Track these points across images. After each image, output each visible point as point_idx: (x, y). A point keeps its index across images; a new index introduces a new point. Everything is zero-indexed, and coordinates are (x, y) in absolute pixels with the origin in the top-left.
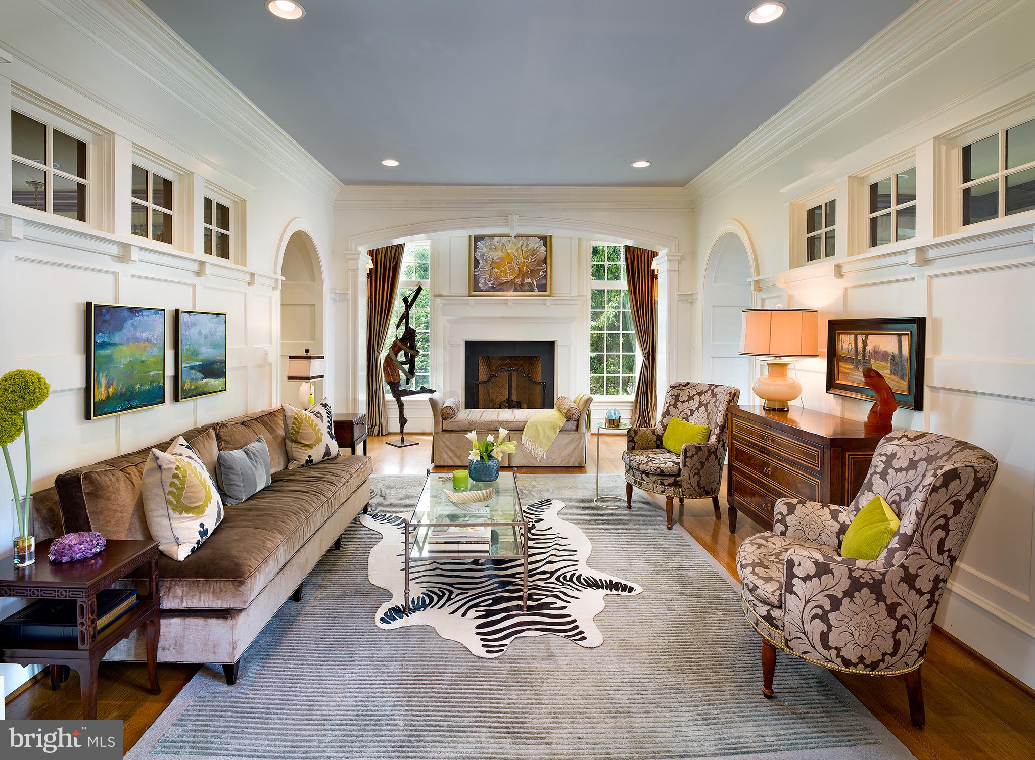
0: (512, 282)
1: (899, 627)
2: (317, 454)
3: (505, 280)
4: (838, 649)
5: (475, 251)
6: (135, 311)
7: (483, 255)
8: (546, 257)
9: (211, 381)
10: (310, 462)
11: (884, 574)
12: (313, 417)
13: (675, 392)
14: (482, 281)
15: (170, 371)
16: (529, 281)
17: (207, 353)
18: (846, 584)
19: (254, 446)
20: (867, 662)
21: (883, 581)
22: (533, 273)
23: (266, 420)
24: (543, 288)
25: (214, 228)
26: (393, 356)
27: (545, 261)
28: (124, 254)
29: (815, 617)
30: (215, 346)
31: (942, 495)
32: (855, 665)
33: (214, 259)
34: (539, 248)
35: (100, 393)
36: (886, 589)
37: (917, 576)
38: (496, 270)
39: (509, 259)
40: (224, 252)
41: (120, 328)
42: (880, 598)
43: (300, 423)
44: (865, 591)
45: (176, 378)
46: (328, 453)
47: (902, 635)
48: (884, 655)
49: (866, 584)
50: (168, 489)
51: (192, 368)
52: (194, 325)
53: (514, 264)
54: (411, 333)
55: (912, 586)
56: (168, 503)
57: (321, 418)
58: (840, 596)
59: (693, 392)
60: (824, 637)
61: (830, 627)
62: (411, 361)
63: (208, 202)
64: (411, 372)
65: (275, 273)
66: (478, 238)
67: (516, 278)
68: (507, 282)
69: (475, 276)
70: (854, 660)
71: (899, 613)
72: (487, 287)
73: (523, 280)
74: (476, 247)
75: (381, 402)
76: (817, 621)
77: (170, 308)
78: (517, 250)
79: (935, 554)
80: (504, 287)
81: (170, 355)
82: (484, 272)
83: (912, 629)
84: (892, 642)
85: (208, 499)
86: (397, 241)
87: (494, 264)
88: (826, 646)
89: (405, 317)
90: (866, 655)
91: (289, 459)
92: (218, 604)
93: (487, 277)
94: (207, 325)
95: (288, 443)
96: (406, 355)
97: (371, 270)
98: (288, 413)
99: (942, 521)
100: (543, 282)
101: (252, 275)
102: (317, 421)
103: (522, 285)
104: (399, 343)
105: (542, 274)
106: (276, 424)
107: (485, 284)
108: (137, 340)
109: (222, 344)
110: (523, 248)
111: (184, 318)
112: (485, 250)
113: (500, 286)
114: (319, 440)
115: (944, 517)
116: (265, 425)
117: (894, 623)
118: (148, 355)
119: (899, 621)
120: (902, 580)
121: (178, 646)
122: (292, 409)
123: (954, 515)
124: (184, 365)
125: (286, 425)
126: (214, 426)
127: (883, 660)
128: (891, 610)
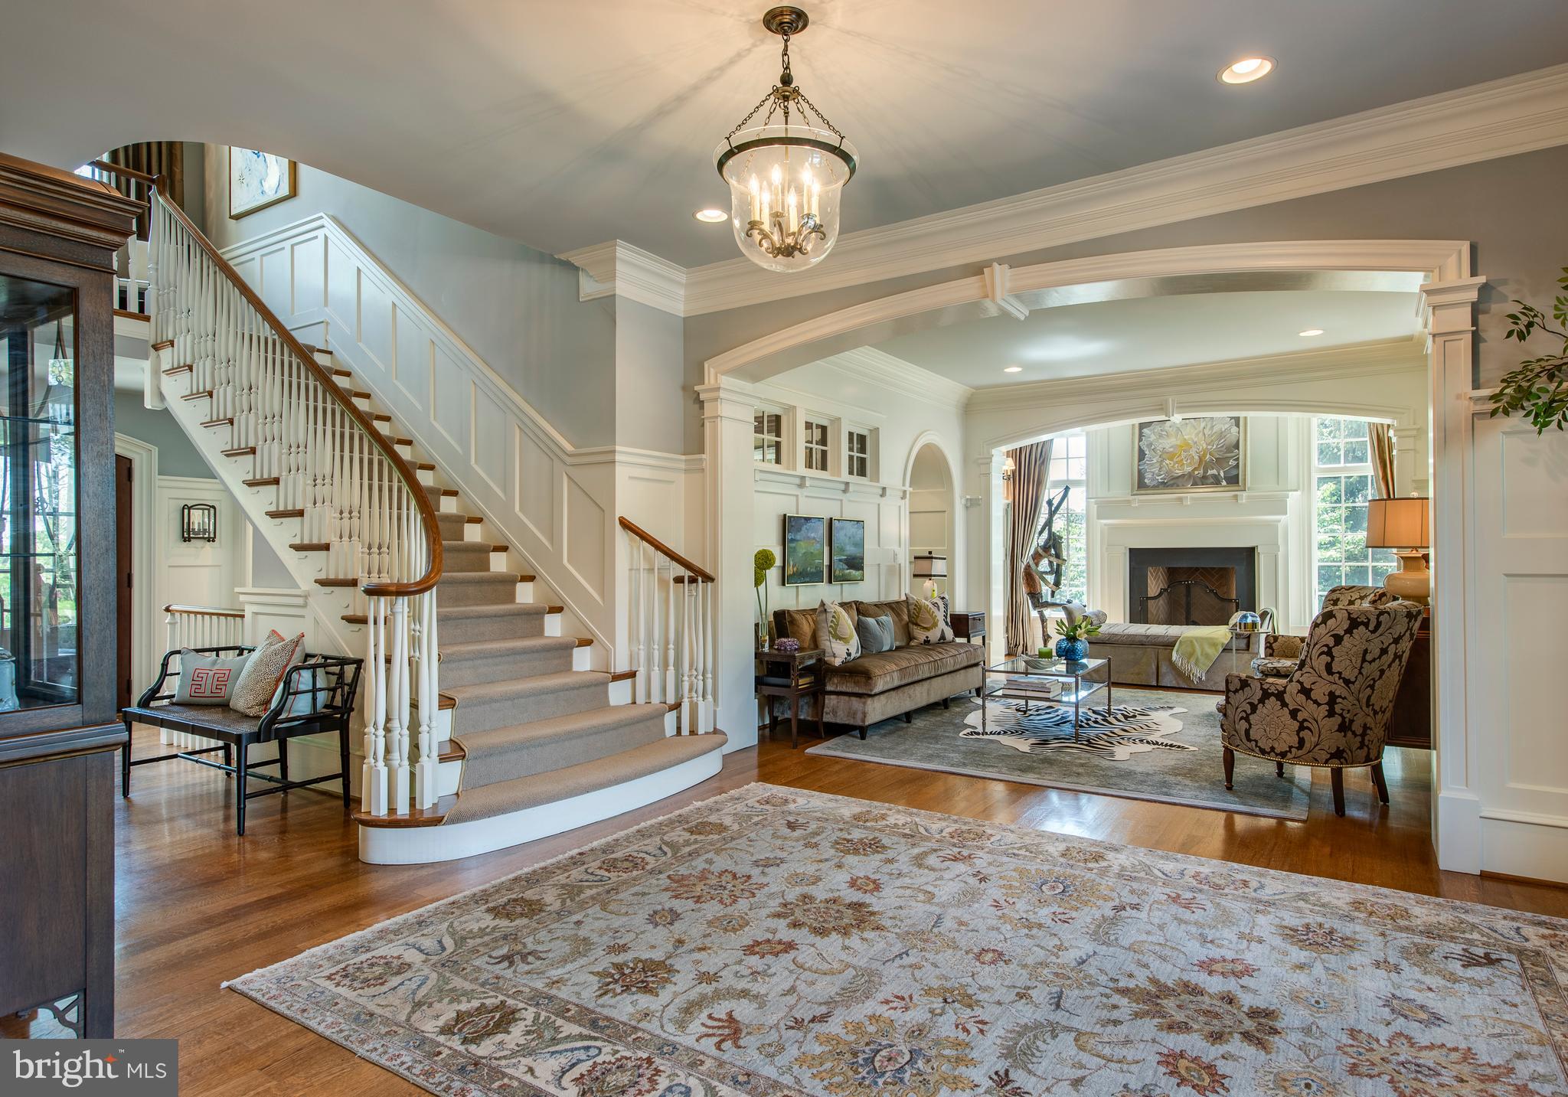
0: (1190, 474)
1: (1302, 728)
2: (934, 635)
3: (1180, 473)
4: (1256, 741)
5: (1140, 440)
6: (807, 519)
7: (1151, 444)
8: (1238, 441)
9: (853, 572)
10: (927, 642)
11: (1285, 687)
12: (931, 606)
13: (1335, 596)
14: (1148, 476)
15: (826, 562)
16: (1214, 472)
17: (851, 550)
18: (1259, 694)
19: (883, 618)
20: (1278, 751)
21: (1284, 692)
22: (1220, 462)
23: (893, 607)
24: (1233, 480)
25: (856, 454)
26: (1033, 566)
27: (1237, 446)
28: (802, 482)
29: (1242, 718)
30: (856, 545)
31: (1322, 630)
32: (1269, 753)
33: (855, 479)
34: (1228, 430)
35: (790, 570)
36: (1287, 698)
37: (1311, 690)
38: (1168, 462)
39: (1186, 446)
40: (862, 472)
41: (799, 530)
42: (1284, 704)
43: (920, 609)
44: (1273, 699)
45: (830, 567)
46: (943, 637)
47: (1304, 734)
48: (1291, 747)
49: (1273, 694)
50: (830, 624)
51: (840, 560)
52: (842, 528)
53: (1193, 452)
54: (1055, 540)
55: (1308, 697)
56: (830, 632)
57: (938, 608)
58: (1256, 702)
59: (1356, 596)
60: (1247, 732)
61: (1250, 725)
62: (1058, 573)
63: (851, 434)
64: (1057, 584)
65: (904, 485)
66: (1142, 426)
67: (1195, 469)
68: (1183, 476)
69: (1139, 471)
70: (1268, 749)
71: (1300, 716)
72: (1155, 483)
73: (1205, 471)
74: (1141, 435)
75: (1026, 619)
76: (1243, 721)
77: (826, 516)
78: (1197, 434)
79: (1324, 674)
80: (1179, 482)
81: (826, 549)
82: (1152, 465)
83: (1315, 731)
84: (1296, 739)
85: (851, 637)
86: (1044, 438)
87: (1166, 455)
88: (1249, 740)
89: (1049, 523)
90: (1276, 746)
91: (910, 637)
92: (857, 690)
93: (1156, 470)
94: (851, 529)
95: (911, 625)
96: (1051, 563)
97: (1014, 472)
98: (911, 601)
100: (1234, 472)
101: (884, 489)
102: (934, 609)
103: (1204, 477)
104: (1040, 551)
105: (1232, 463)
106: (902, 610)
107: (1153, 480)
108: (809, 538)
109: (860, 544)
110: (1206, 431)
111: (835, 524)
112: (1153, 437)
113: (1171, 483)
114: (935, 625)
115: (1328, 646)
116: (893, 609)
117: (1296, 725)
118: (814, 548)
119: (1301, 723)
120: (1299, 692)
121: (834, 712)
122: (915, 597)
123: (1336, 645)
124: (835, 558)
125: (909, 611)
126: (856, 602)
127: (1290, 751)
128: (1294, 714)
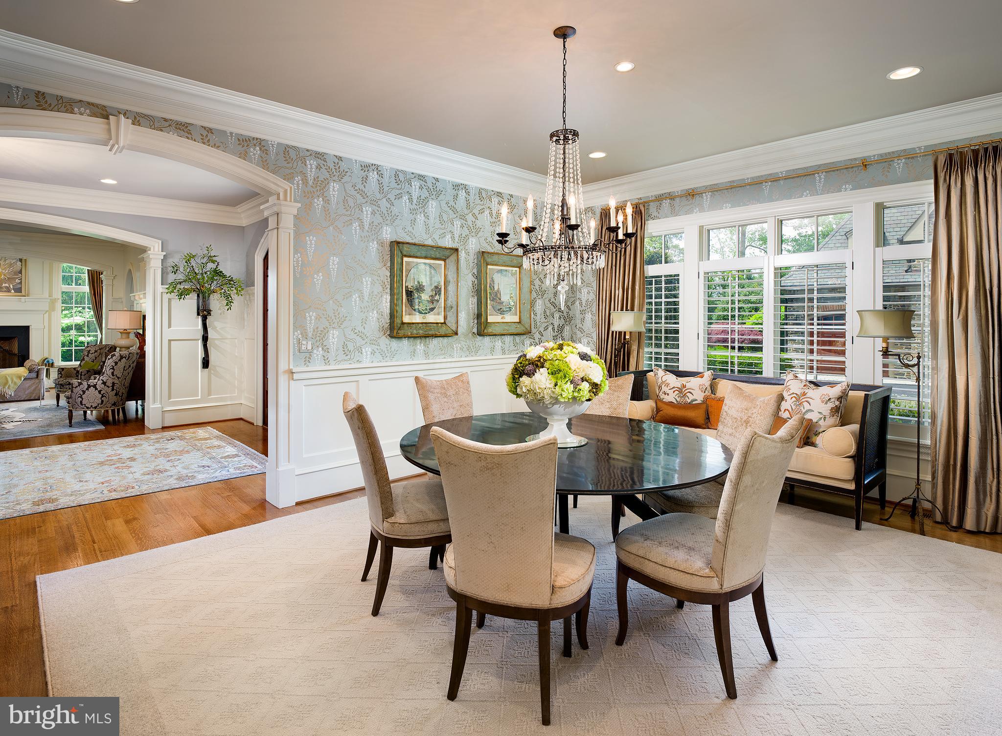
1: (103, 396)
4: (85, 405)
8: (21, 270)
18: (86, 387)
21: (96, 384)
22: (10, 280)
24: (19, 290)
27: (20, 272)
36: (97, 386)
37: (106, 382)
42: (96, 389)
44: (92, 388)
49: (92, 386)
55: (105, 385)
58: (85, 390)
60: (81, 402)
61: (82, 399)
70: (90, 407)
76: (79, 398)
79: (111, 376)
83: (107, 397)
84: (100, 401)
99: (112, 367)
100: (19, 286)
105: (18, 281)
115: (112, 366)
119: (102, 395)
120: (102, 384)
123: (115, 365)
128: (100, 392)
